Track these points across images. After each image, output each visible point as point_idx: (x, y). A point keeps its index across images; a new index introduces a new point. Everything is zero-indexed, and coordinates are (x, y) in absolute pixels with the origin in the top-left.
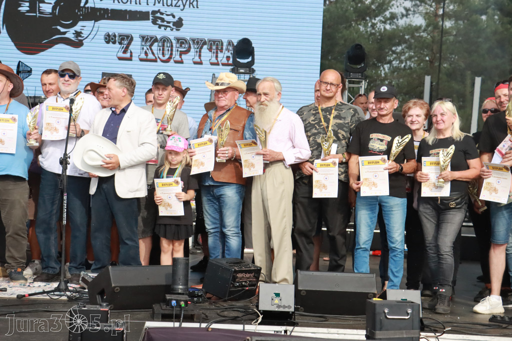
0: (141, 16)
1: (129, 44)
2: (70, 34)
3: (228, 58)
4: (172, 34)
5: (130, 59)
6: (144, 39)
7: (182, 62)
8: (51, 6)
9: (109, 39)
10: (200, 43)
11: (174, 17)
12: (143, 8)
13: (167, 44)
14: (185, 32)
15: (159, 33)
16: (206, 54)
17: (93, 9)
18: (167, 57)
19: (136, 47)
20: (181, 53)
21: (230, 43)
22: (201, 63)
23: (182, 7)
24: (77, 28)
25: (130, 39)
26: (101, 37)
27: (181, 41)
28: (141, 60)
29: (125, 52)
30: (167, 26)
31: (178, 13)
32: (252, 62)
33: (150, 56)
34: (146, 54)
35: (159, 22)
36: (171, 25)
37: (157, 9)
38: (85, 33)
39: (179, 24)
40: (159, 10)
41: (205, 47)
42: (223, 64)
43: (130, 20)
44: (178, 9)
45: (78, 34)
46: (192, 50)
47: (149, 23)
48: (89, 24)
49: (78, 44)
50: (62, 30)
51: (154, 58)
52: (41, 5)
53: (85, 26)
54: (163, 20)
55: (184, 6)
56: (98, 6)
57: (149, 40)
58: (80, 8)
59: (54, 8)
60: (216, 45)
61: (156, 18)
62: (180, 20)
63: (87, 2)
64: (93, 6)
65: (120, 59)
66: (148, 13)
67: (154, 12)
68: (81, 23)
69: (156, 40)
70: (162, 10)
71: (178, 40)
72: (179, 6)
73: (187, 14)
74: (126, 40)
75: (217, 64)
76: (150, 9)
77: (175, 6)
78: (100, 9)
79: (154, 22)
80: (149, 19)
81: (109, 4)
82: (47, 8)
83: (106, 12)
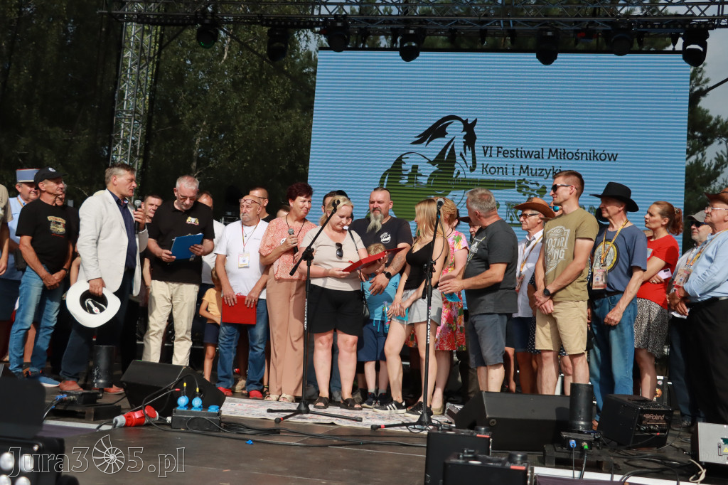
0: (508, 185)
6: (508, 204)
8: (427, 178)
11: (538, 184)
12: (509, 178)
17: (464, 180)
23: (546, 176)
24: (450, 197)
30: (531, 194)
31: (541, 182)
33: (515, 222)
34: (512, 220)
35: (524, 190)
36: (536, 193)
37: (522, 178)
39: (542, 191)
40: (524, 179)
44: (542, 179)
47: (514, 191)
48: (460, 193)
51: (518, 222)
52: (418, 178)
53: (456, 196)
54: (528, 188)
55: (548, 174)
56: (468, 177)
58: (452, 180)
59: (429, 180)
61: (521, 186)
62: (544, 187)
63: (459, 173)
64: (463, 176)
66: (513, 183)
67: (519, 182)
68: (453, 193)
70: (527, 179)
72: (543, 176)
76: (516, 178)
77: (539, 175)
78: (470, 180)
79: (519, 190)
80: (514, 187)
81: (477, 175)
82: (424, 180)
83: (476, 181)
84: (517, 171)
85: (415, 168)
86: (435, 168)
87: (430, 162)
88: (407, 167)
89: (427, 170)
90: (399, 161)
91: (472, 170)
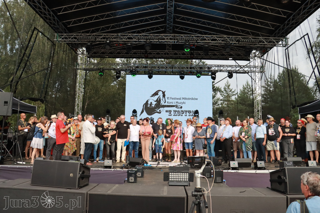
0: (173, 106)
1: (171, 112)
2: (158, 111)
3: (192, 114)
4: (180, 110)
5: (171, 115)
6: (174, 111)
7: (182, 116)
9: (167, 111)
10: (186, 111)
13: (179, 112)
14: (183, 109)
15: (177, 110)
16: (188, 114)
17: (163, 105)
18: (179, 114)
19: (172, 113)
20: (182, 114)
21: (193, 111)
22: (186, 116)
24: (160, 109)
25: (171, 111)
26: (165, 111)
27: (182, 111)
28: (174, 115)
29: (170, 114)
30: (179, 108)
31: (181, 105)
32: (198, 115)
33: (176, 115)
37: (177, 104)
38: (161, 110)
39: (181, 107)
41: (187, 112)
42: (191, 116)
43: (171, 107)
45: (160, 111)
46: (185, 113)
47: (175, 108)
48: (162, 108)
49: (160, 113)
50: (157, 110)
53: (161, 109)
54: (178, 107)
55: (182, 103)
56: (164, 104)
57: (175, 111)
58: (160, 105)
59: (155, 106)
60: (190, 112)
61: (176, 106)
65: (169, 115)
66: (174, 106)
67: (176, 105)
68: (160, 108)
69: (177, 111)
70: (178, 105)
71: (181, 111)
73: (183, 105)
74: (170, 111)
75: (190, 116)
76: (175, 104)
78: (164, 105)
79: (176, 107)
81: (166, 104)
82: (153, 106)
83: (166, 105)
84: (175, 103)
85: (151, 103)
86: (156, 103)
87: (155, 101)
88: (149, 102)
89: (154, 103)
90: (147, 101)
91: (165, 103)
